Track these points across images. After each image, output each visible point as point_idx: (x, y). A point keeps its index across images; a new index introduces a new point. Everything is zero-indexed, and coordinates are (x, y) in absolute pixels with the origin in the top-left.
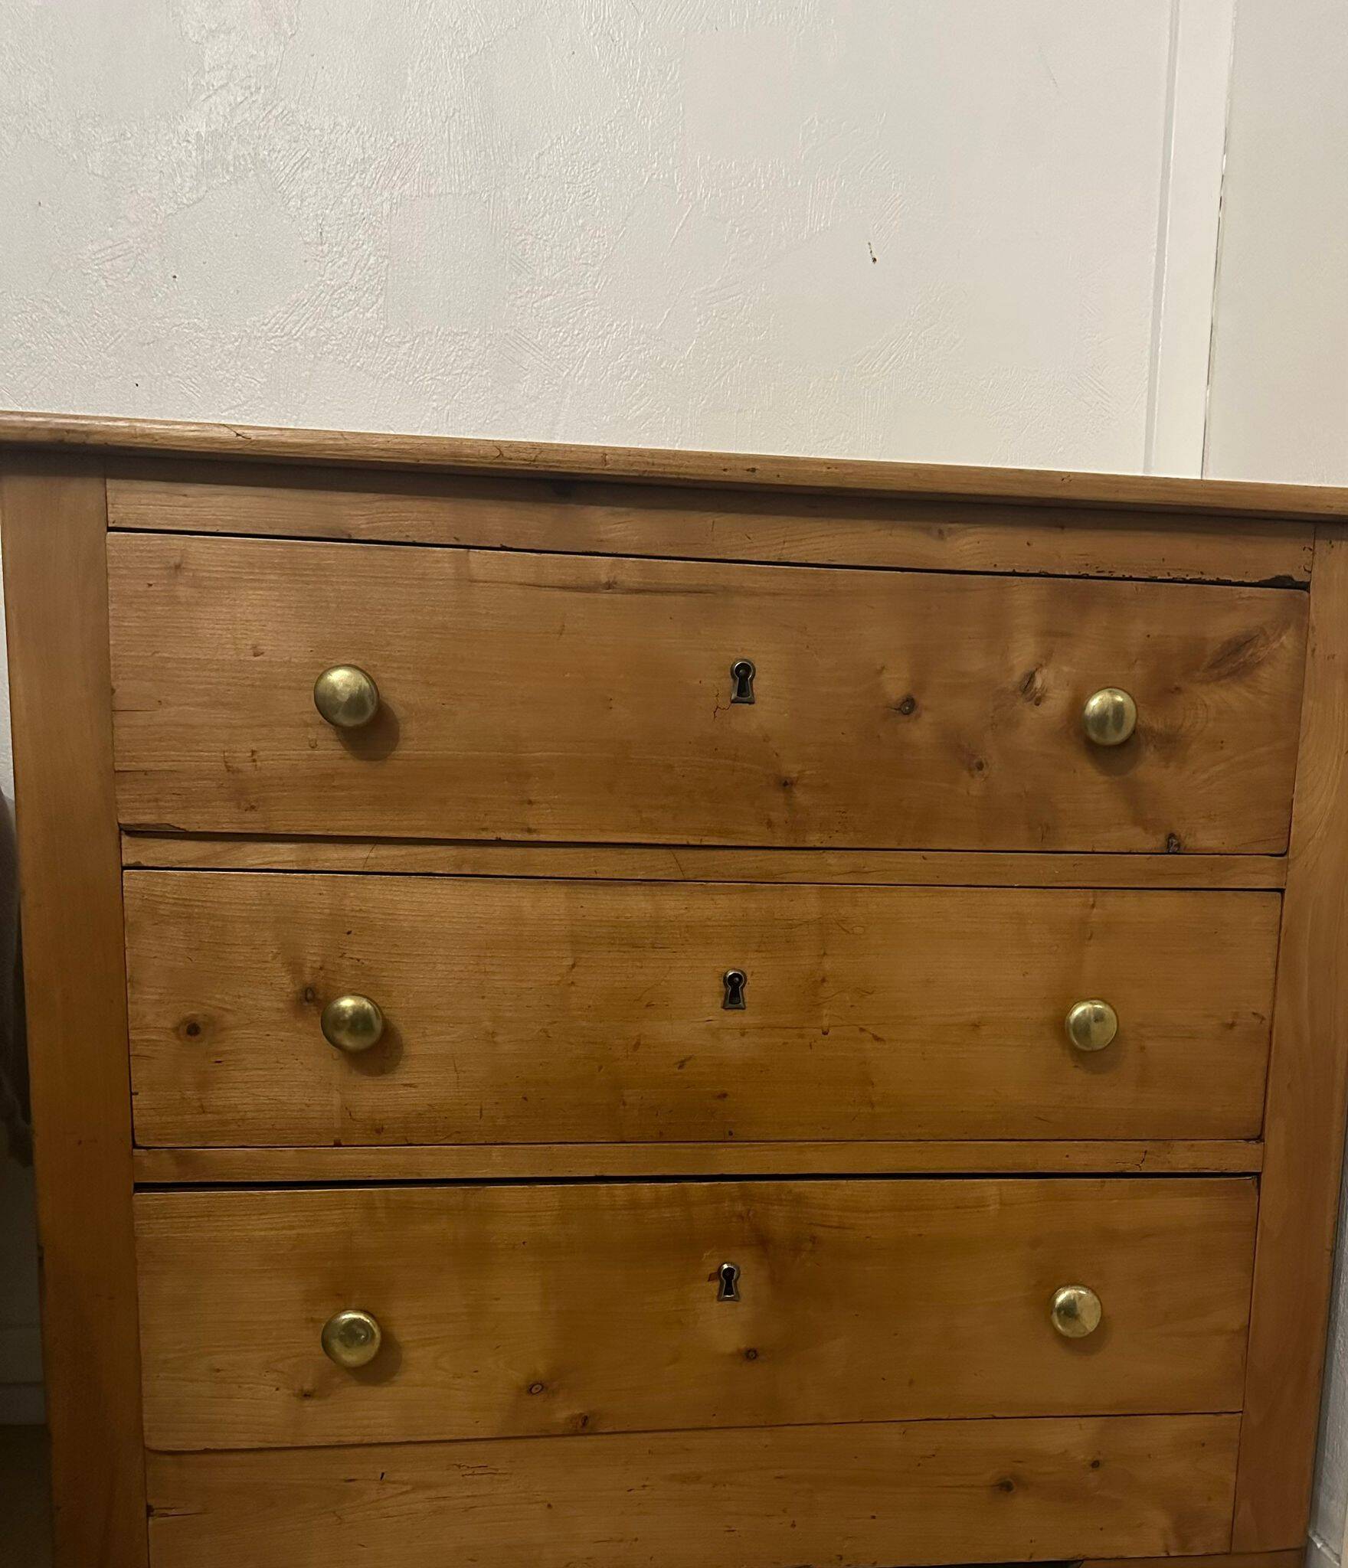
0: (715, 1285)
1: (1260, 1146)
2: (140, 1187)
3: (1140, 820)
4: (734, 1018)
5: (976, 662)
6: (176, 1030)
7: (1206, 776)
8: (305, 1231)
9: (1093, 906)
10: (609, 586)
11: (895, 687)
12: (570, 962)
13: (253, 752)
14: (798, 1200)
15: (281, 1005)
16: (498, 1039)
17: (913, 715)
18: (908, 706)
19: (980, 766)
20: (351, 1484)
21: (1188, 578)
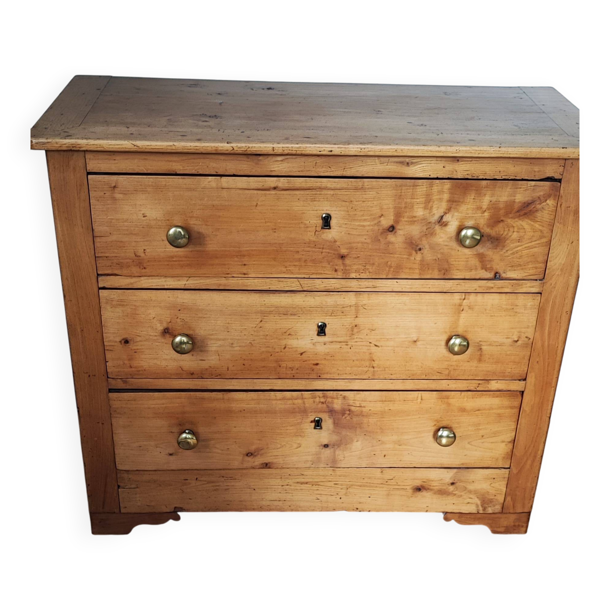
0: (313, 424)
1: (524, 382)
2: (111, 391)
3: (484, 268)
4: (322, 339)
5: (420, 212)
6: (121, 342)
7: (511, 252)
8: (168, 405)
9: (464, 299)
10: (275, 188)
11: (386, 222)
12: (260, 320)
13: (144, 250)
14: (344, 398)
15: (157, 334)
16: (234, 345)
17: (393, 232)
18: (392, 229)
19: (420, 249)
20: (187, 481)
21: (510, 178)
